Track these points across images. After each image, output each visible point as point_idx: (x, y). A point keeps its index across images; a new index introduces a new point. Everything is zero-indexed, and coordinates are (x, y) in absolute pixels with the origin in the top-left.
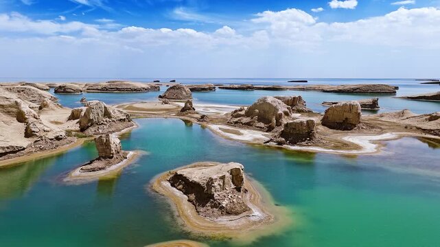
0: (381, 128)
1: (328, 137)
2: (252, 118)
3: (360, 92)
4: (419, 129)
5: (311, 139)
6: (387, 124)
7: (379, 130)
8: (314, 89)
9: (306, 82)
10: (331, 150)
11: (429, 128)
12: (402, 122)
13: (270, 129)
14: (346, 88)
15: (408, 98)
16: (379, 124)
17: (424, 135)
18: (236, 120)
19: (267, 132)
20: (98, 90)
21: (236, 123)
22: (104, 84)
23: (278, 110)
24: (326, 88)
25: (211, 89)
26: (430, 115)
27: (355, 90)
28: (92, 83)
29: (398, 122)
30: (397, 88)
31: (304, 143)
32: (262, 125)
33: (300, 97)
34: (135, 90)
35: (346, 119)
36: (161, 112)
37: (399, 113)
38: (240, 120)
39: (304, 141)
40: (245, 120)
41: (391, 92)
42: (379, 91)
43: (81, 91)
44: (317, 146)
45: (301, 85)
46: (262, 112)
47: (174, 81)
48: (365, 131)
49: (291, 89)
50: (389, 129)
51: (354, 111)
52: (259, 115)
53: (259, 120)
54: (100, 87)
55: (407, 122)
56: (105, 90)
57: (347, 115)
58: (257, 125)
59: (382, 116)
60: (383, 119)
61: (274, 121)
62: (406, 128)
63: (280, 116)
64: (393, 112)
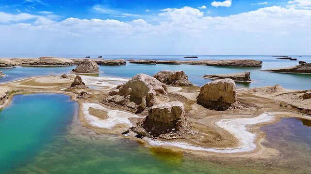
0: (256, 106)
1: (200, 121)
2: (125, 97)
3: (235, 66)
4: (294, 107)
5: (177, 130)
6: (261, 100)
7: (254, 109)
8: (201, 64)
9: (197, 57)
10: (200, 148)
11: (305, 107)
12: (276, 99)
13: (140, 111)
14: (224, 62)
15: (272, 71)
16: (254, 100)
17: (301, 116)
18: (110, 98)
19: (136, 113)
20: (31, 64)
21: (110, 101)
22: (37, 59)
23: (149, 89)
24: (209, 62)
25: (122, 63)
26: (304, 92)
27: (231, 64)
28: (27, 58)
29: (271, 98)
30: (261, 62)
31: (167, 136)
32: (133, 104)
33: (182, 72)
34: (60, 64)
35: (221, 97)
36: (52, 87)
37: (271, 89)
38: (113, 99)
39: (168, 133)
40: (119, 98)
41: (257, 66)
42: (249, 65)
43: (13, 66)
44: (183, 139)
45: (192, 60)
46: (135, 91)
47: (101, 57)
48: (240, 111)
49: (183, 63)
50: (265, 107)
51: (229, 89)
52: (132, 93)
53: (131, 100)
54: (32, 62)
55: (281, 99)
56: (36, 65)
57: (221, 93)
58: (129, 105)
59: (255, 91)
60: (257, 94)
61: (144, 101)
62: (281, 106)
63: (151, 96)
64: (265, 87)
